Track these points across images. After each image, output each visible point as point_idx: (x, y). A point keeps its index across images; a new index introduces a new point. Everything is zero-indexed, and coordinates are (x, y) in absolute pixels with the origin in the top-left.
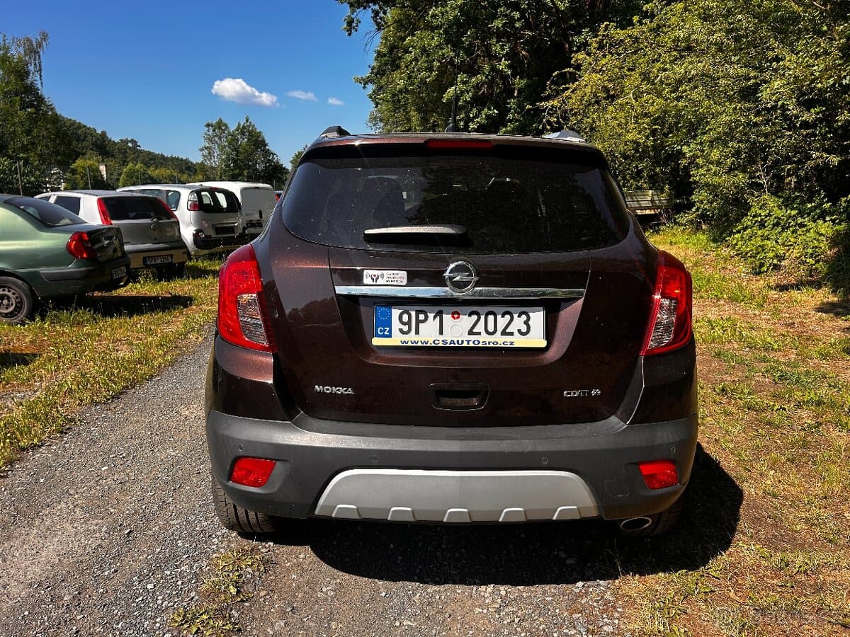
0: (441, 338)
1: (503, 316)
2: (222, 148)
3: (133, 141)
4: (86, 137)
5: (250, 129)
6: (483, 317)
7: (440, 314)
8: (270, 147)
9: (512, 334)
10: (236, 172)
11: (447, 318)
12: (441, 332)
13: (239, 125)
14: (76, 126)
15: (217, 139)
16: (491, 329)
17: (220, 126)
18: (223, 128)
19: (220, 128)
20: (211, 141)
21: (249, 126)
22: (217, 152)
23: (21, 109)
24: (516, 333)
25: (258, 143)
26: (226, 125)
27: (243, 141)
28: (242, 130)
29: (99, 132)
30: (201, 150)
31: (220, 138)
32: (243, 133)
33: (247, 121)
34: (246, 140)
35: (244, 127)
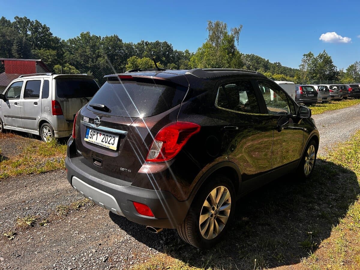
0: (96, 141)
1: (109, 137)
2: (309, 65)
3: (279, 63)
4: (261, 62)
5: (325, 55)
6: (105, 136)
7: (97, 133)
8: (333, 64)
9: (110, 144)
10: (314, 75)
11: (99, 135)
12: (96, 140)
13: (320, 54)
14: (258, 58)
15: (307, 61)
16: (106, 141)
17: (310, 55)
18: (311, 56)
19: (309, 56)
20: (304, 62)
21: (324, 54)
22: (306, 66)
23: (227, 54)
24: (111, 144)
25: (328, 61)
26: (312, 55)
27: (320, 61)
28: (321, 57)
29: (266, 60)
30: (299, 66)
31: (309, 61)
32: (321, 58)
33: (324, 52)
34: (322, 61)
35: (322, 55)
